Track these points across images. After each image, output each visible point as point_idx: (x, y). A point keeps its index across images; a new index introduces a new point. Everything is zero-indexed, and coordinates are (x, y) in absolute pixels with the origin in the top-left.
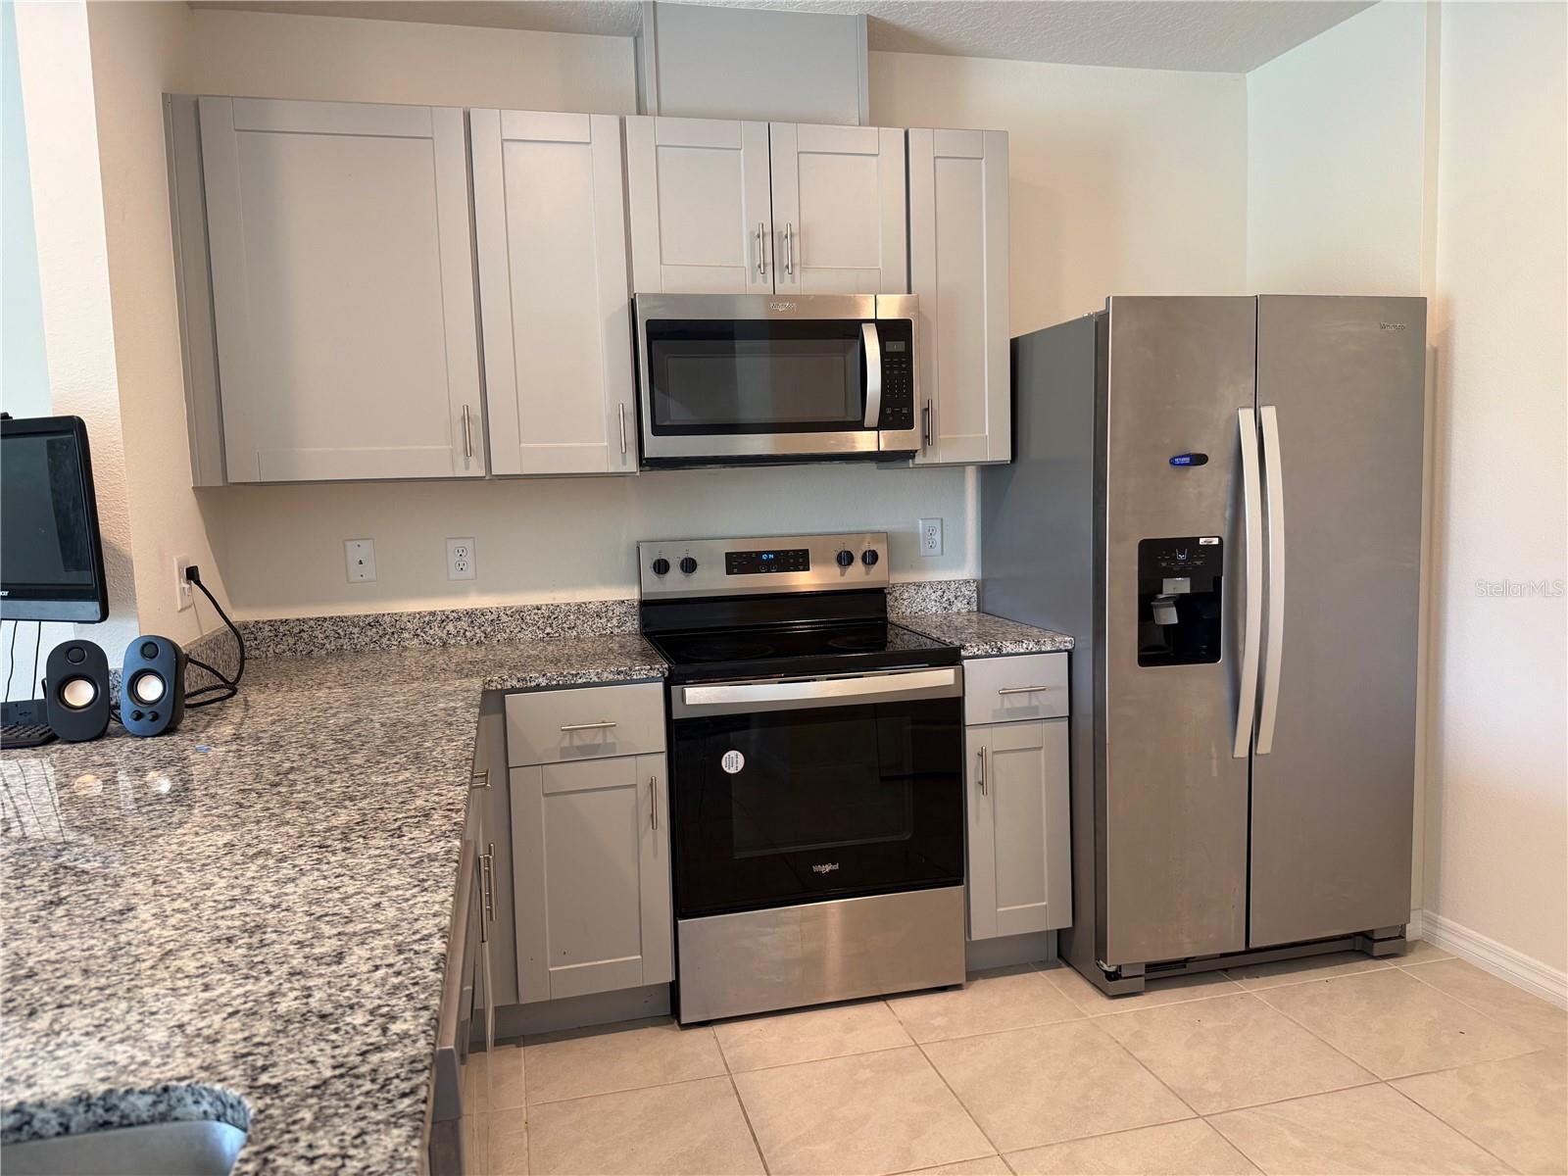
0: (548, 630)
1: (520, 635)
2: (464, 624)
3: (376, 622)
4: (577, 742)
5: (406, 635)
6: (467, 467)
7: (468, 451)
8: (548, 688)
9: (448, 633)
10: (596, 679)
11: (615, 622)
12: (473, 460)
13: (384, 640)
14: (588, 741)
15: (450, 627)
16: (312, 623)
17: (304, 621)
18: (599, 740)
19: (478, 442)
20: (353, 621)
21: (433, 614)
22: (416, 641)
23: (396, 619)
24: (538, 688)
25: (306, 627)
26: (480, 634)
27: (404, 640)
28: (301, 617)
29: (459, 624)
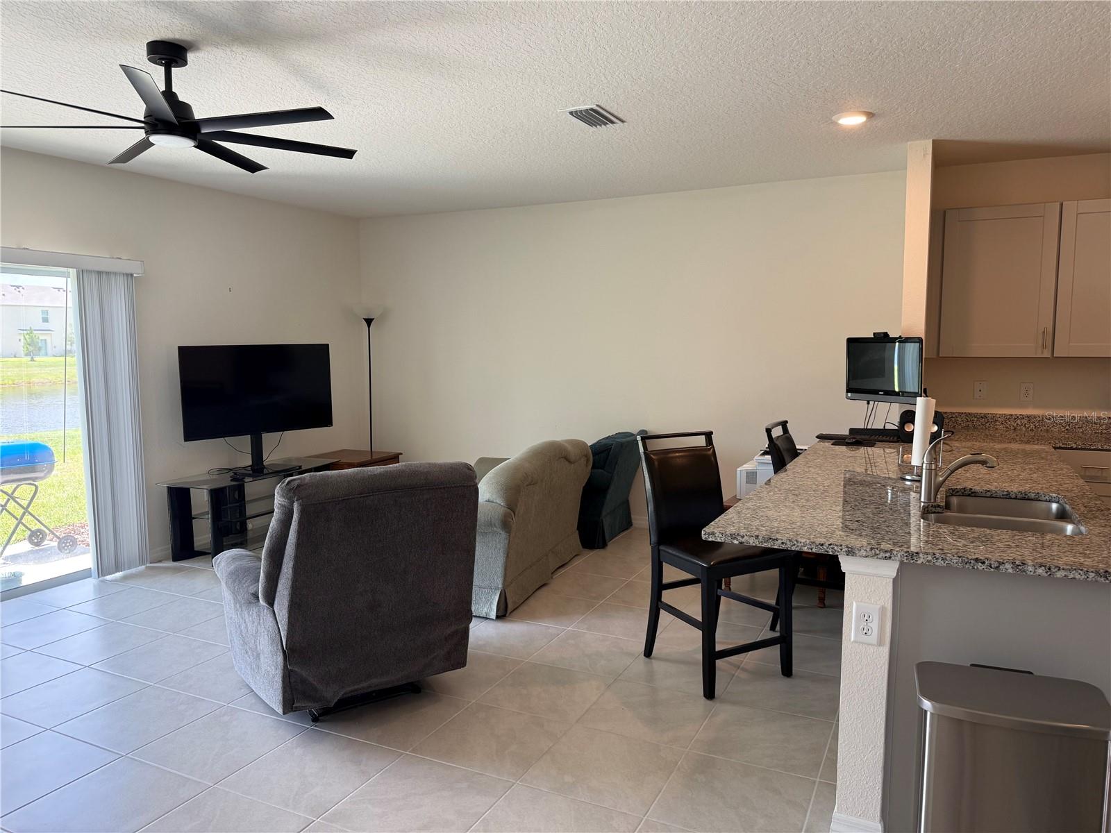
0: (1068, 427)
1: (1052, 429)
2: (1025, 421)
3: (985, 416)
4: (1088, 474)
5: (998, 423)
6: (1042, 353)
7: (1043, 346)
8: (1076, 449)
9: (1017, 424)
10: (1100, 448)
11: (1104, 427)
12: (1045, 351)
13: (987, 424)
14: (1094, 474)
15: (1019, 422)
16: (957, 414)
17: (953, 413)
18: (1099, 474)
19: (1049, 343)
20: (974, 415)
21: (1011, 415)
22: (1002, 426)
23: (994, 416)
24: (1072, 448)
25: (954, 416)
26: (1032, 426)
27: (996, 425)
28: (953, 411)
29: (1023, 421)
